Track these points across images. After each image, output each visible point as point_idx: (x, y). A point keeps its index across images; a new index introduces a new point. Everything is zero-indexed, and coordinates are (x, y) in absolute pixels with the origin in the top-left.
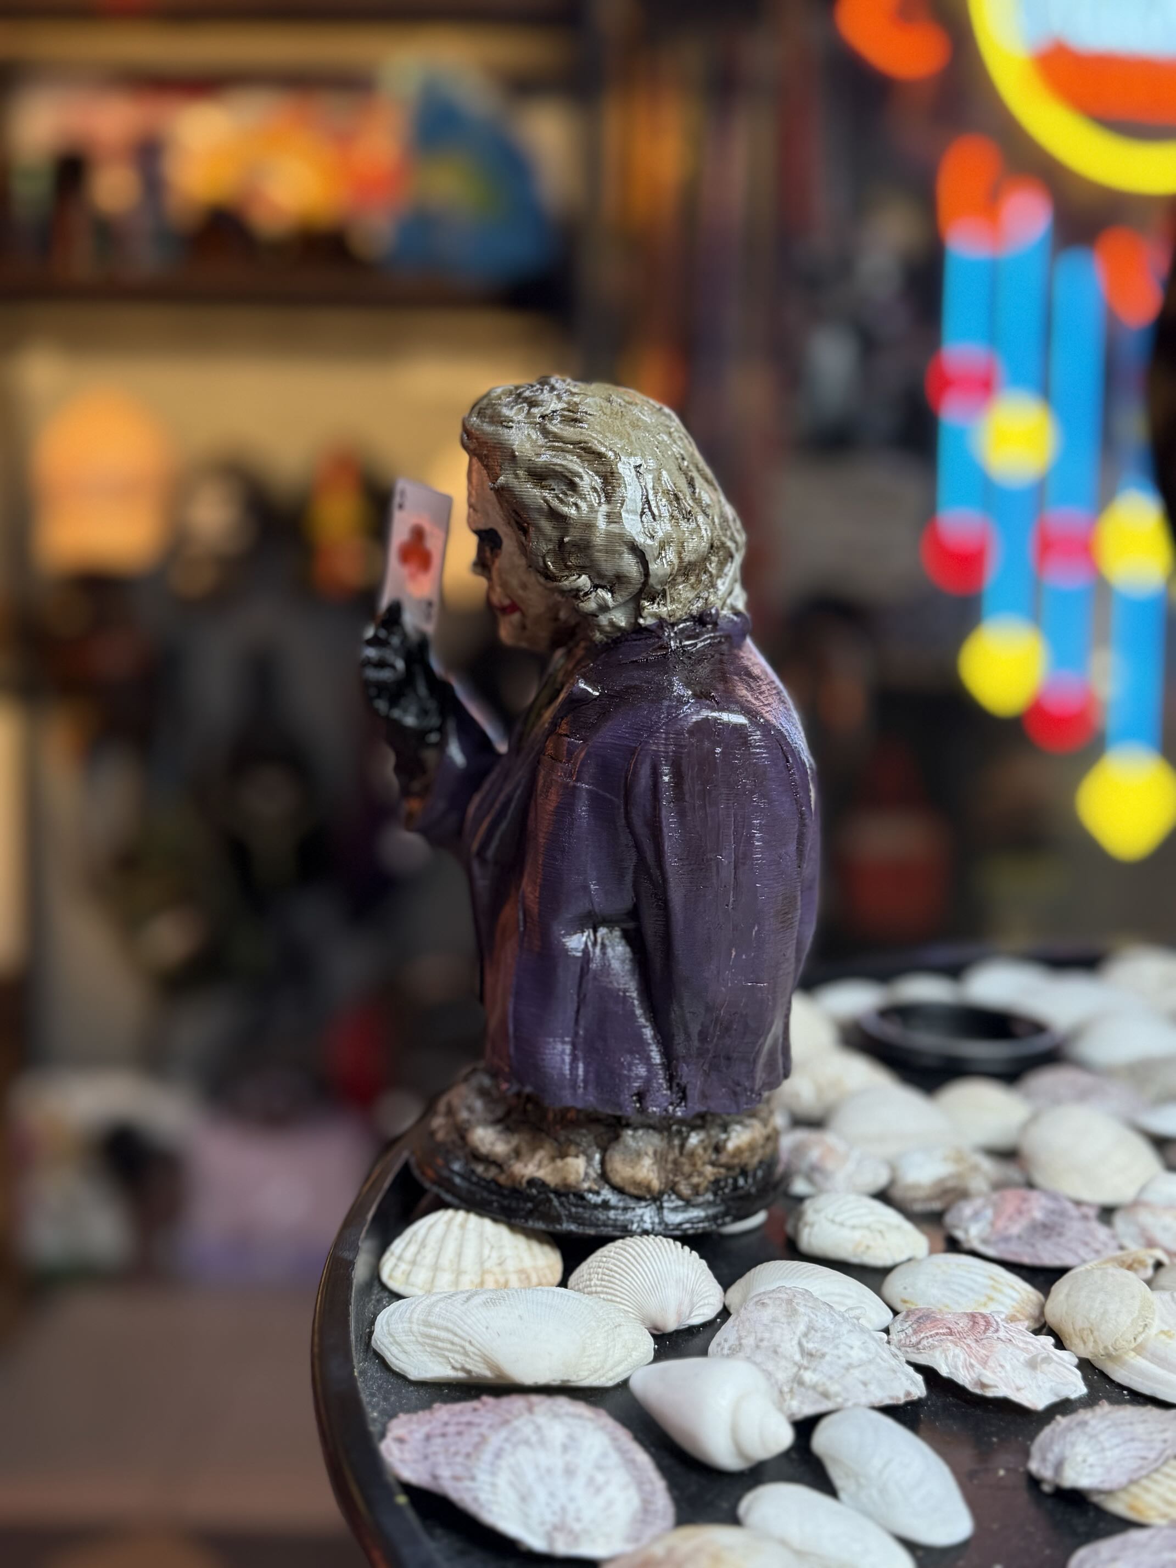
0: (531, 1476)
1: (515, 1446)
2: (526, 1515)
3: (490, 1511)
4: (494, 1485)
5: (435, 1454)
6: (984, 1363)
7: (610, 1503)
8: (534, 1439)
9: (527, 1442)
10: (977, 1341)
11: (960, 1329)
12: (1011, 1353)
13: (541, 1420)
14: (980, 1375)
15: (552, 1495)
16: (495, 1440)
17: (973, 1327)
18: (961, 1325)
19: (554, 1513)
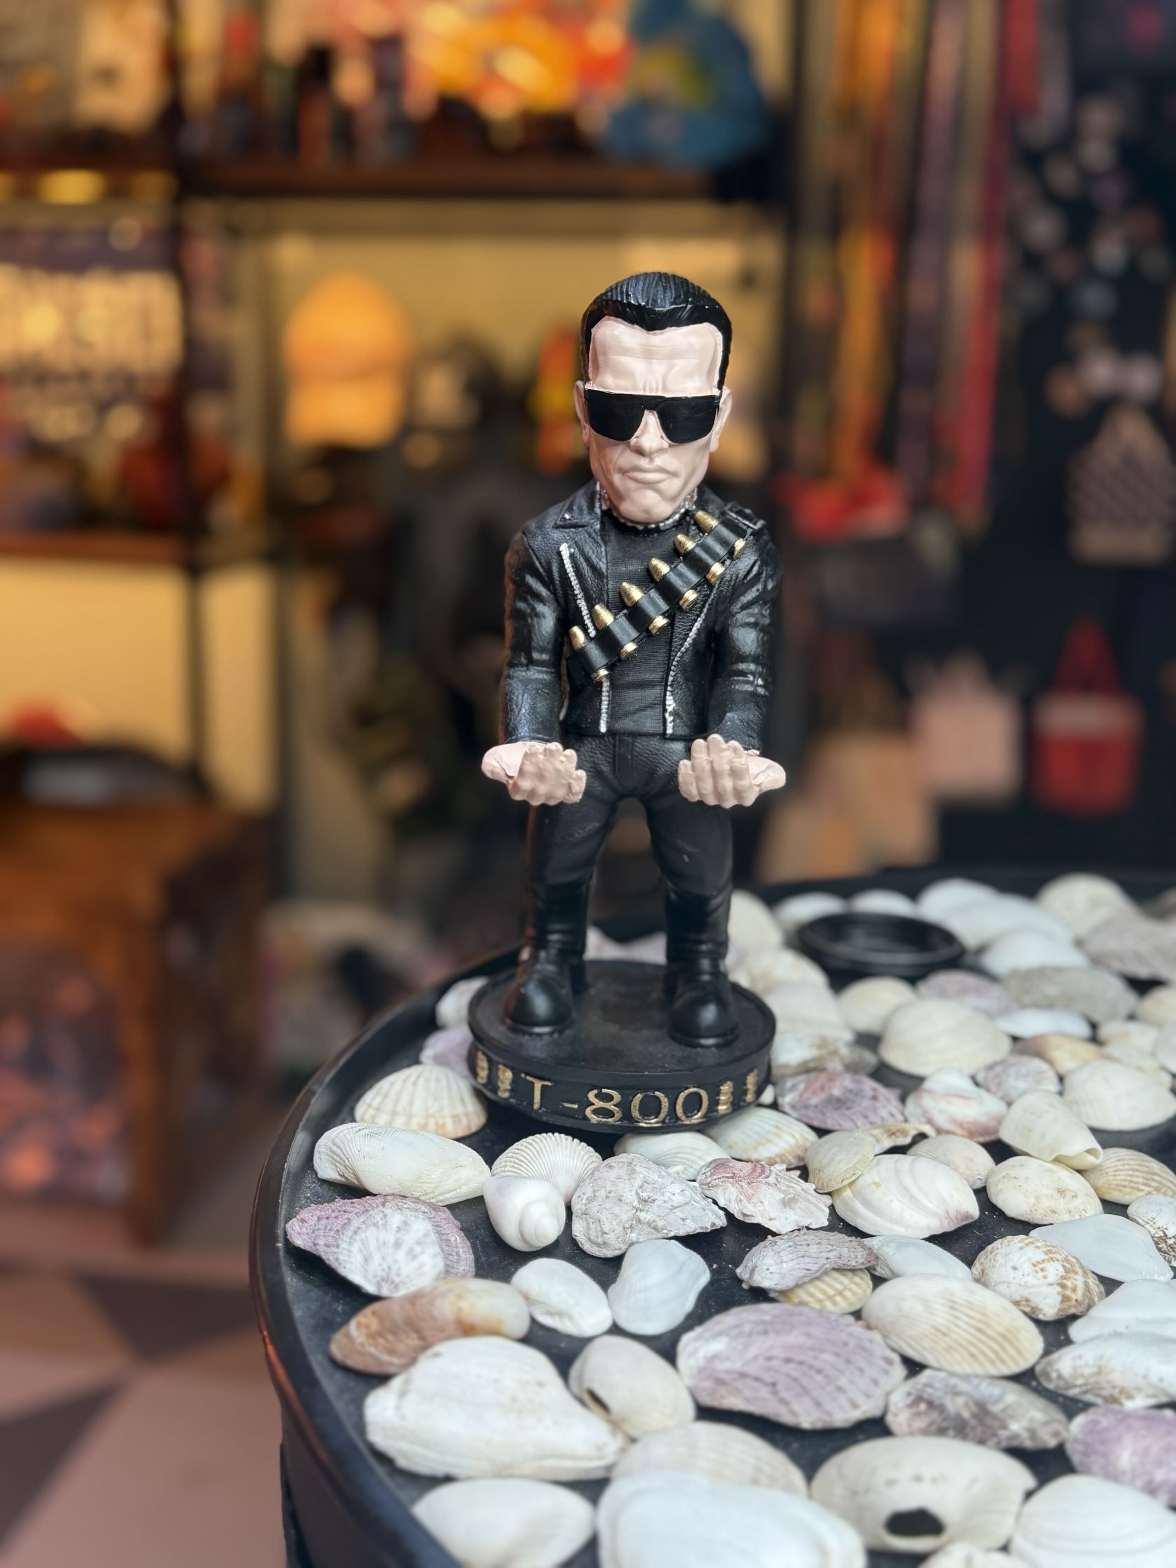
0: (373, 1245)
1: (367, 1228)
2: (366, 1271)
3: (345, 1267)
4: (349, 1251)
5: (318, 1229)
6: (749, 1199)
7: (421, 1266)
8: (380, 1222)
9: (376, 1225)
10: (749, 1183)
11: (741, 1174)
12: (771, 1194)
13: (388, 1211)
14: (745, 1207)
15: (384, 1258)
16: (356, 1223)
17: (752, 1173)
18: (744, 1172)
19: (383, 1270)
